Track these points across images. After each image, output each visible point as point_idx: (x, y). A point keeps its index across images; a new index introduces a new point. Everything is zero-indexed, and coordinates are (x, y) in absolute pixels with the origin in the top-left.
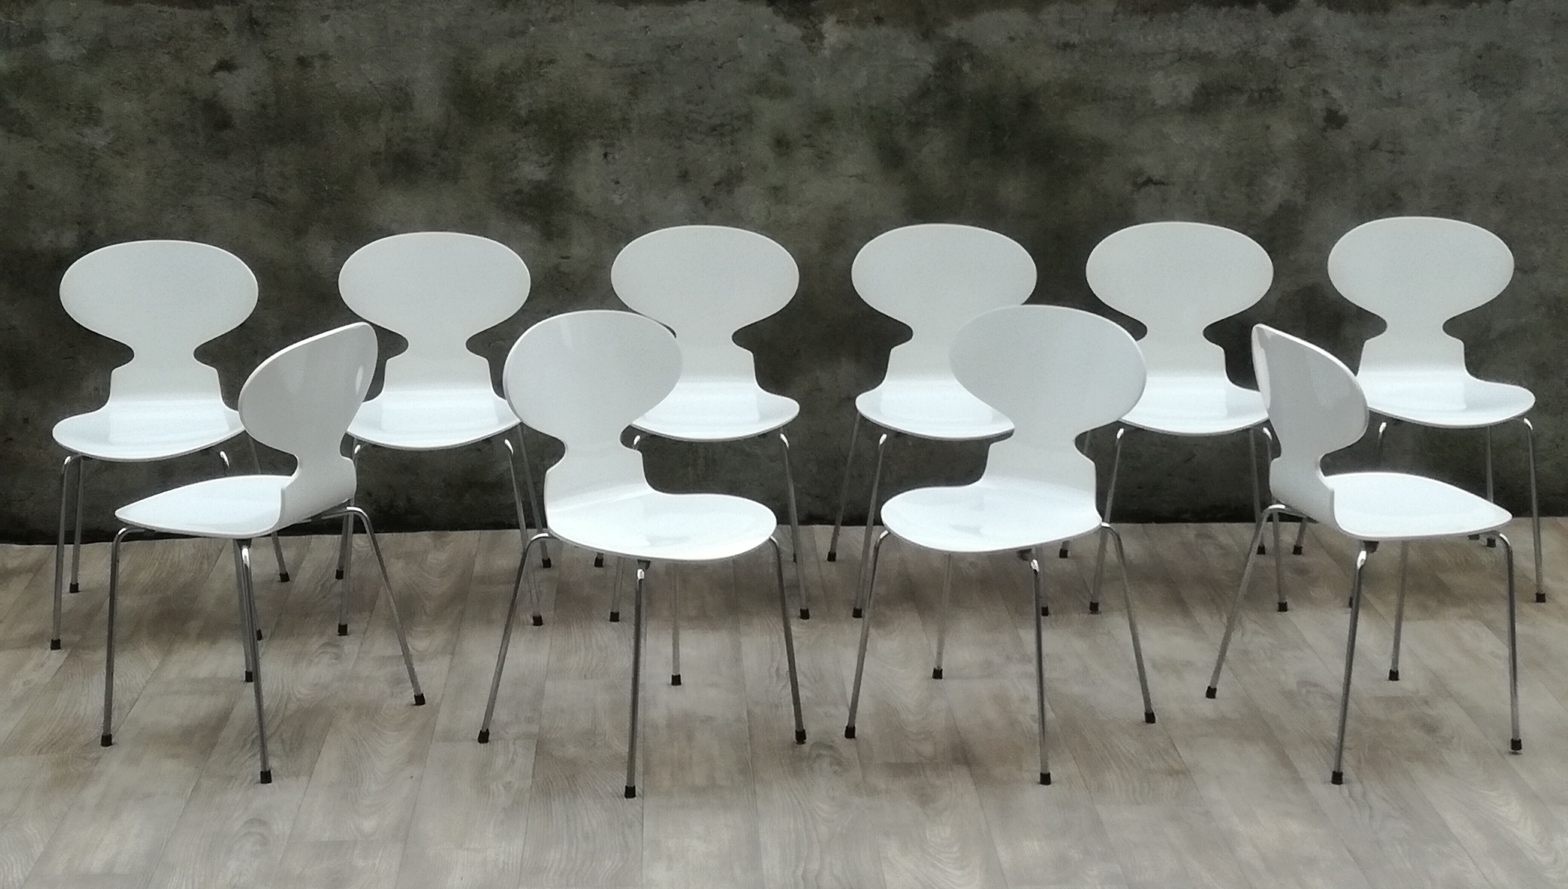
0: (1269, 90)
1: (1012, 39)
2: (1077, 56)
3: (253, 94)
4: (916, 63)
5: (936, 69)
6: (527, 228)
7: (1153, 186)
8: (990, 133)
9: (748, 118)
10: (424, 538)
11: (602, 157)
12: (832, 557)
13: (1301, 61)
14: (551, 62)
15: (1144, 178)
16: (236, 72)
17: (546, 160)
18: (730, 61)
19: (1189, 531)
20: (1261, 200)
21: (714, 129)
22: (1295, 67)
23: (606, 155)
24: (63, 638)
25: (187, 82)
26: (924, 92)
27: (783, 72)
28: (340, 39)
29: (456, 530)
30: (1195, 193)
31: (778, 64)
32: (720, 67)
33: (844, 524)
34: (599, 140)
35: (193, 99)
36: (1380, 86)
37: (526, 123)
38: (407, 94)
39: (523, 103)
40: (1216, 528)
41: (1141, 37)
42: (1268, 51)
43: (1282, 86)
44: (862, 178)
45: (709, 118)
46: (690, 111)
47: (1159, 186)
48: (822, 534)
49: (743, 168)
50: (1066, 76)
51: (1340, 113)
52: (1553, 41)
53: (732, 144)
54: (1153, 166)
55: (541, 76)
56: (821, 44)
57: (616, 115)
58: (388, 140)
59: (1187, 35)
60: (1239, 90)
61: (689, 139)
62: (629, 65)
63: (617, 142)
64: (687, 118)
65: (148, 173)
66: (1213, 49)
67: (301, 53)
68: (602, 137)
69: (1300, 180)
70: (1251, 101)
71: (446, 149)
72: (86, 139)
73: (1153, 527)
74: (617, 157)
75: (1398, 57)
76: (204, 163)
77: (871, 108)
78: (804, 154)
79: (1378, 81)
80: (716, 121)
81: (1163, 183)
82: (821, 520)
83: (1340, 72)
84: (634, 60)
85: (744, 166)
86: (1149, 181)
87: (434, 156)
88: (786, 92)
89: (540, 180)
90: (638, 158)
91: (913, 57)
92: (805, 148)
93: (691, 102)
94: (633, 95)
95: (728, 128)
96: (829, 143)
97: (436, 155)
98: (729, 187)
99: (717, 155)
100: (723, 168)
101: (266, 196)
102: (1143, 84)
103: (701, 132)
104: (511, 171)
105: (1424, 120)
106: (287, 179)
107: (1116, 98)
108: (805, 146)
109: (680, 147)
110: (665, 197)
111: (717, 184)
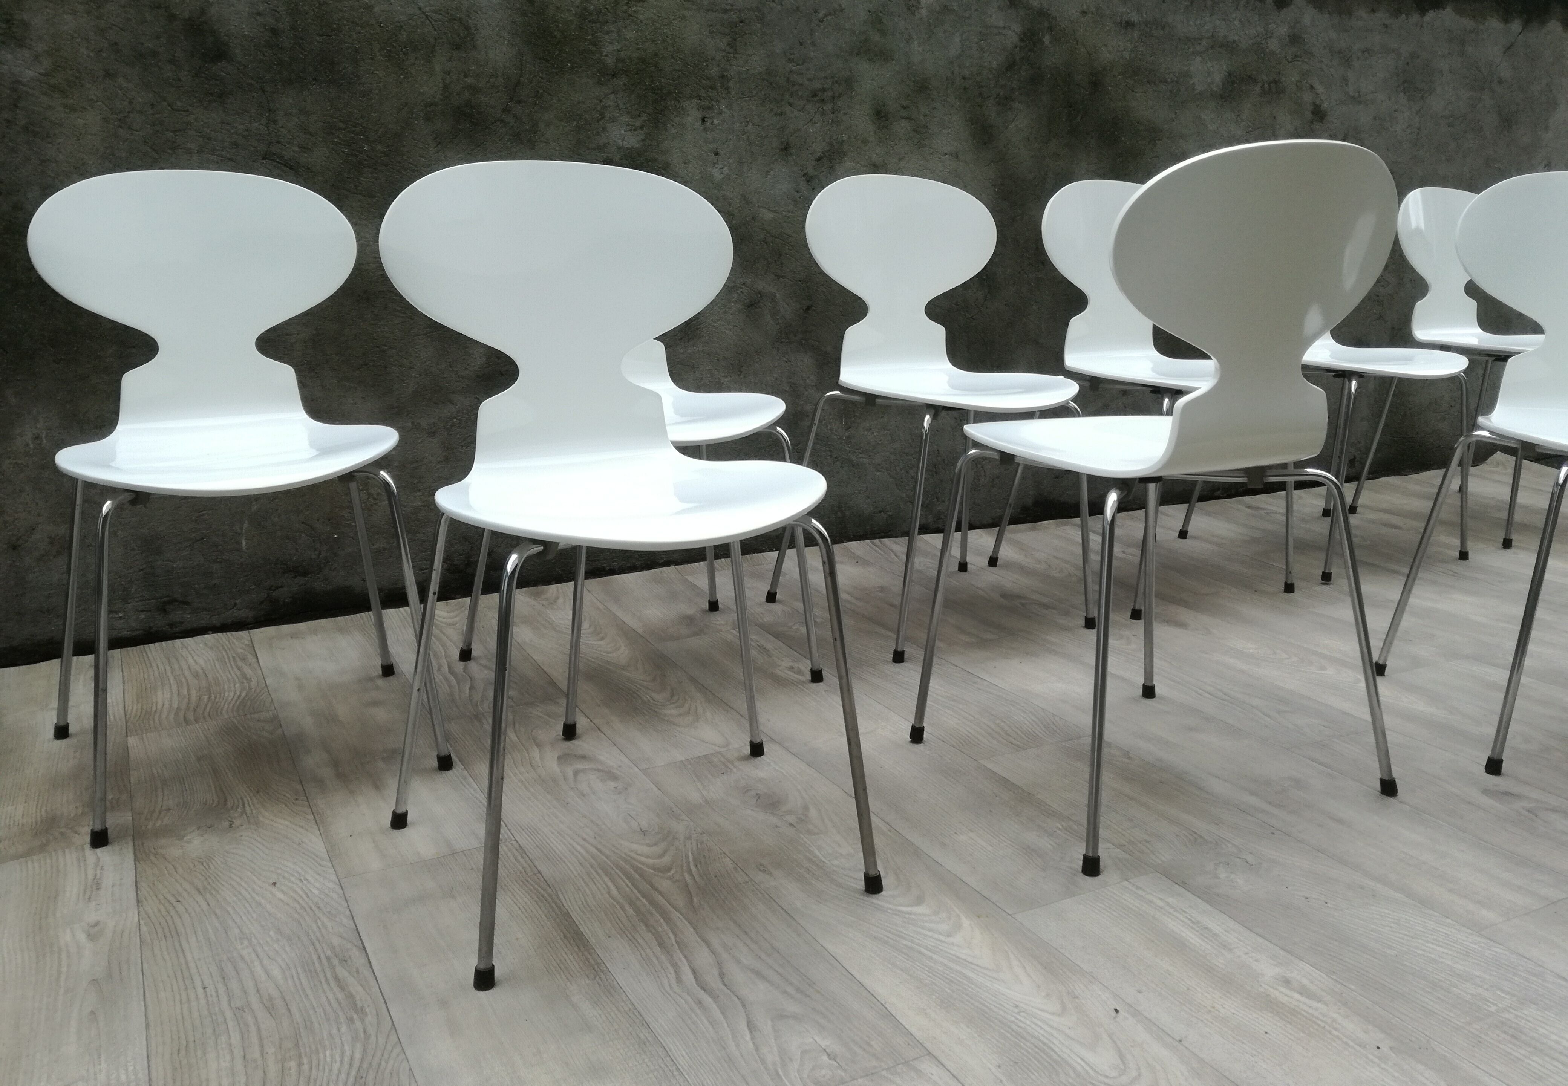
0: (1276, 82)
1: (1084, 13)
2: (1136, 34)
3: (259, 14)
4: (1004, 32)
5: (1021, 40)
8: (1066, 111)
9: (849, 82)
11: (701, 122)
13: (1296, 56)
17: (638, 123)
18: (830, 14)
22: (1291, 62)
23: (703, 120)
26: (1011, 66)
27: (883, 33)
31: (876, 21)
32: (821, 21)
34: (696, 101)
35: (171, 17)
36: (1347, 85)
37: (614, 76)
38: (467, 28)
39: (610, 49)
41: (1185, 21)
42: (1274, 45)
43: (1283, 79)
44: (955, 156)
45: (809, 80)
46: (791, 72)
49: (843, 141)
50: (1127, 56)
51: (1322, 108)
52: (1450, 53)
53: (833, 112)
55: (630, 15)
57: (714, 71)
58: (446, 87)
59: (1218, 23)
60: (1254, 80)
61: (790, 105)
62: (725, 11)
63: (714, 104)
64: (788, 79)
65: (106, 120)
66: (1236, 38)
68: (699, 98)
70: (1263, 93)
71: (519, 102)
72: (6, 67)
74: (716, 122)
75: (1358, 59)
76: (190, 109)
77: (964, 78)
78: (902, 127)
79: (1345, 79)
80: (817, 85)
83: (1322, 69)
84: (732, 5)
85: (845, 138)
87: (504, 110)
88: (883, 56)
89: (633, 147)
90: (738, 125)
91: (1001, 24)
92: (904, 120)
93: (791, 60)
94: (732, 47)
95: (830, 93)
96: (925, 116)
97: (506, 110)
98: (831, 163)
99: (818, 125)
100: (824, 141)
101: (281, 157)
102: (1186, 68)
103: (802, 97)
104: (598, 134)
105: (1375, 118)
106: (311, 135)
107: (1166, 82)
108: (902, 118)
109: (781, 114)
110: (767, 173)
111: (819, 160)
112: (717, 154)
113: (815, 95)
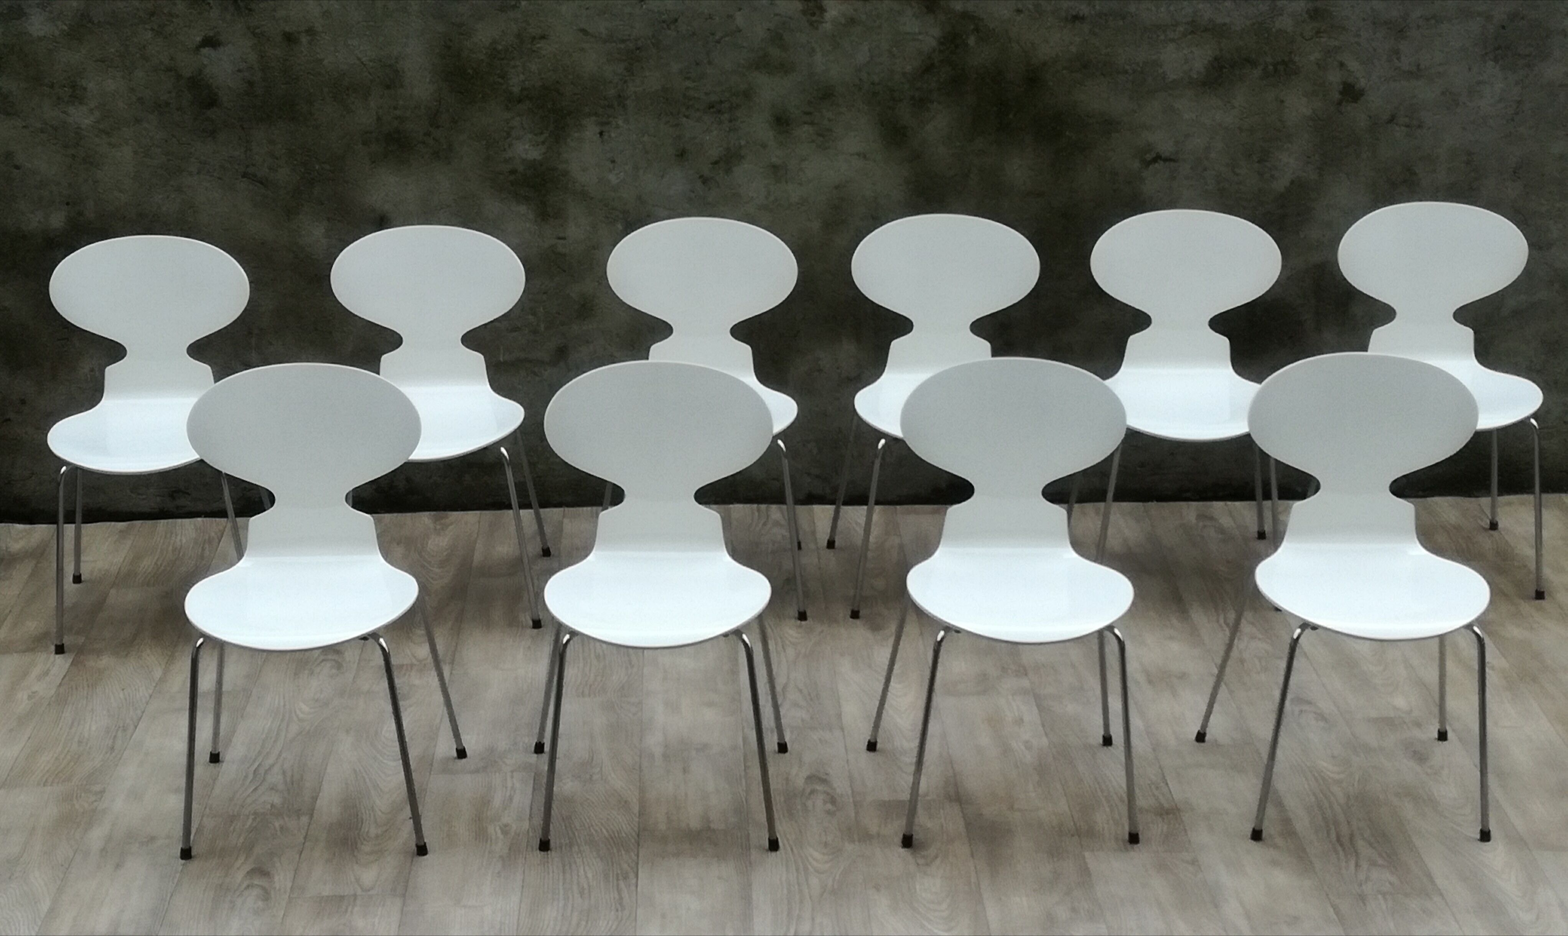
0: (1283, 62)
1: (1019, 11)
2: (1086, 27)
3: (239, 71)
4: (920, 37)
5: (941, 43)
6: (523, 209)
7: (1162, 162)
8: (995, 109)
9: (747, 94)
10: (425, 518)
11: (598, 135)
12: (831, 544)
13: (1318, 32)
14: (543, 37)
15: (1153, 155)
16: (222, 49)
17: (541, 138)
18: (728, 35)
19: (1190, 511)
20: (1272, 176)
21: (711, 106)
22: (1310, 39)
23: (601, 134)
24: (67, 641)
25: (172, 59)
26: (928, 68)
27: (783, 48)
28: (326, 14)
29: (457, 510)
30: (1205, 169)
31: (777, 38)
32: (718, 42)
33: (846, 503)
34: (593, 118)
35: (179, 77)
36: (1399, 59)
37: (520, 101)
38: (396, 72)
39: (516, 82)
40: (1218, 506)
41: (1153, 8)
42: (1285, 23)
43: (1297, 59)
45: (706, 94)
46: (688, 88)
47: (1167, 163)
48: (822, 514)
49: (741, 146)
50: (1073, 49)
51: (1357, 86)
53: (730, 121)
54: (1163, 143)
55: (534, 51)
56: (823, 18)
57: (612, 92)
58: (379, 119)
59: (1200, 6)
60: (1253, 64)
61: (687, 117)
62: (623, 41)
63: (613, 120)
64: (684, 95)
65: (136, 153)
66: (1227, 20)
67: (287, 29)
68: (596, 114)
69: (1313, 155)
70: (1266, 76)
71: (438, 127)
72: (72, 118)
73: (1153, 505)
74: (613, 135)
75: (1419, 27)
76: (192, 142)
77: (873, 84)
78: (804, 131)
79: (1397, 52)
80: (714, 98)
81: (1172, 160)
82: (822, 500)
83: (1358, 44)
84: (629, 36)
85: (743, 144)
86: (1158, 158)
87: (425, 134)
88: (784, 68)
89: (535, 160)
90: (635, 136)
91: (917, 30)
92: (806, 126)
93: (689, 78)
94: (629, 71)
95: (727, 105)
96: (830, 120)
97: (428, 134)
98: (728, 165)
99: (715, 133)
100: (721, 146)
101: (255, 176)
102: (1154, 57)
103: (698, 110)
104: (505, 150)
105: (1443, 93)
106: (277, 159)
107: (1126, 72)
108: (805, 123)
109: (677, 125)
110: (662, 177)
111: (716, 163)
112: (613, 162)
113: (713, 107)
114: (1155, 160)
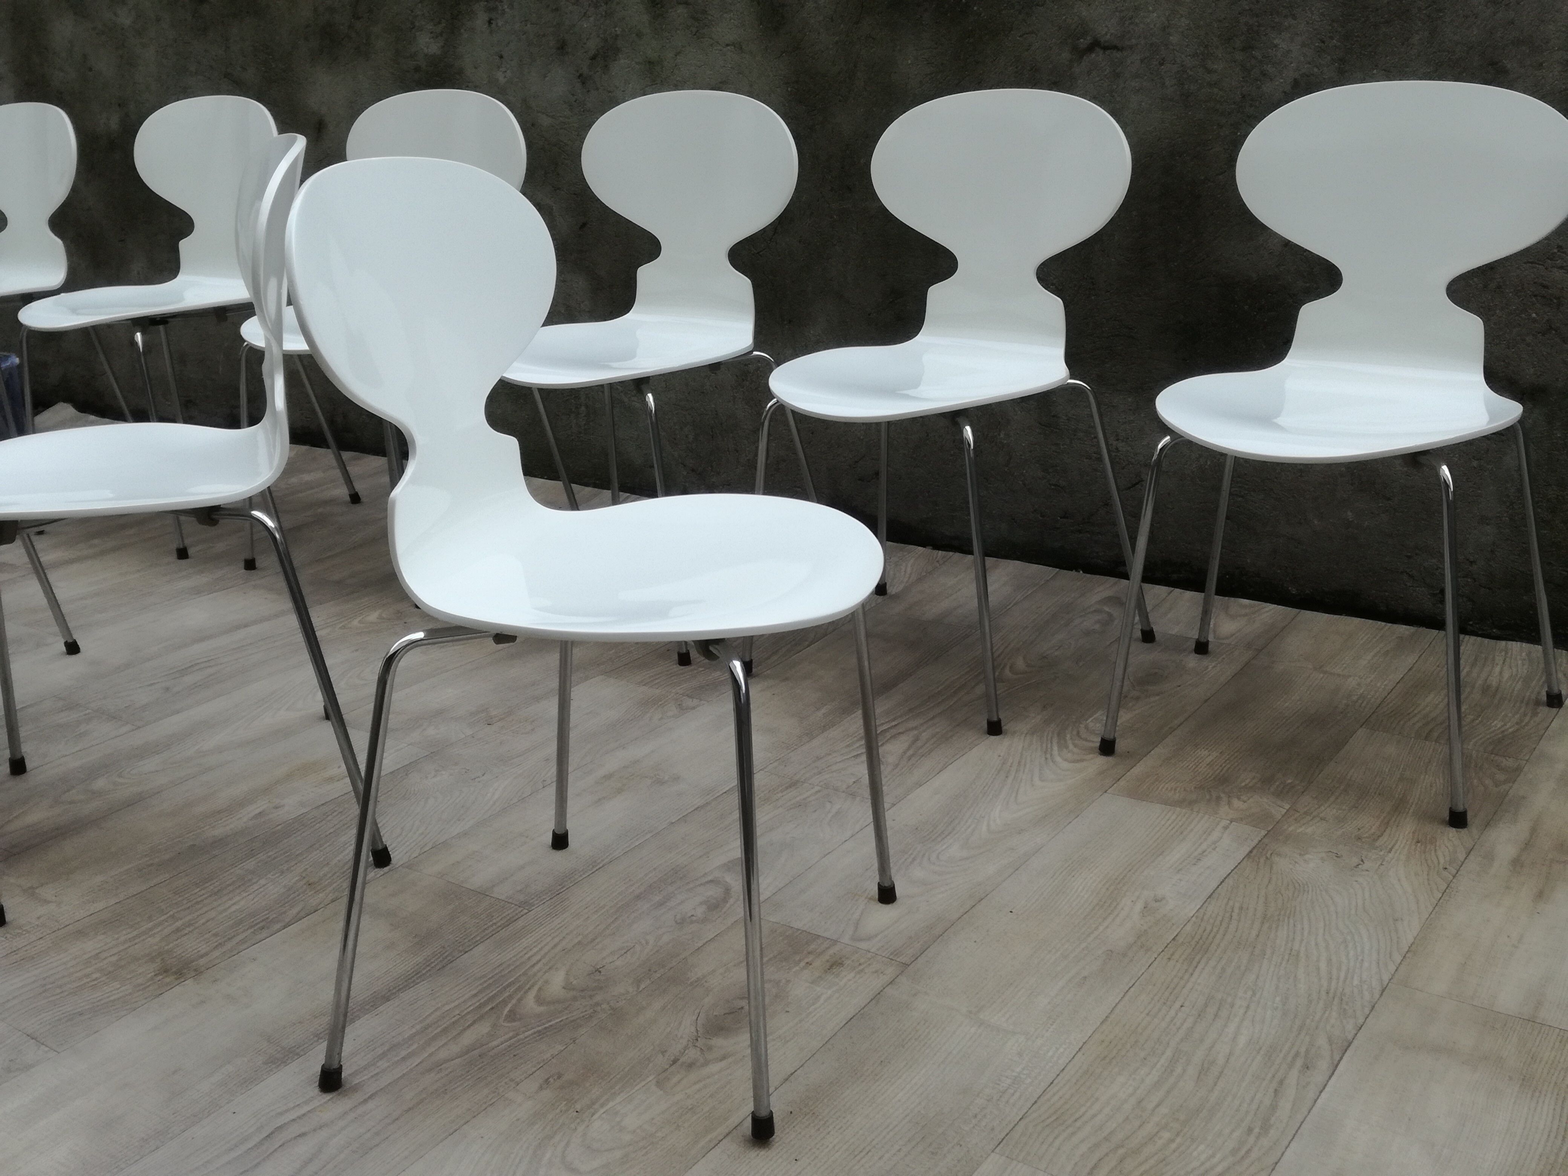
7: (1100, 51)
11: (487, 24)
15: (1089, 39)
17: (439, 29)
20: (1264, 74)
23: (490, 21)
30: (1163, 62)
34: (483, 4)
44: (738, 47)
47: (1108, 52)
49: (617, 36)
54: (1105, 22)
58: (315, 11)
63: (501, 6)
69: (1332, 38)
71: (359, 18)
74: (500, 24)
78: (678, 14)
81: (1115, 48)
85: (619, 33)
86: (1095, 45)
87: (350, 27)
89: (435, 54)
90: (519, 24)
98: (606, 61)
99: (592, 19)
100: (598, 36)
101: (232, 76)
104: (410, 43)
106: (246, 57)
109: (557, 9)
110: (545, 75)
111: (593, 58)
112: (501, 57)
114: (1091, 48)
